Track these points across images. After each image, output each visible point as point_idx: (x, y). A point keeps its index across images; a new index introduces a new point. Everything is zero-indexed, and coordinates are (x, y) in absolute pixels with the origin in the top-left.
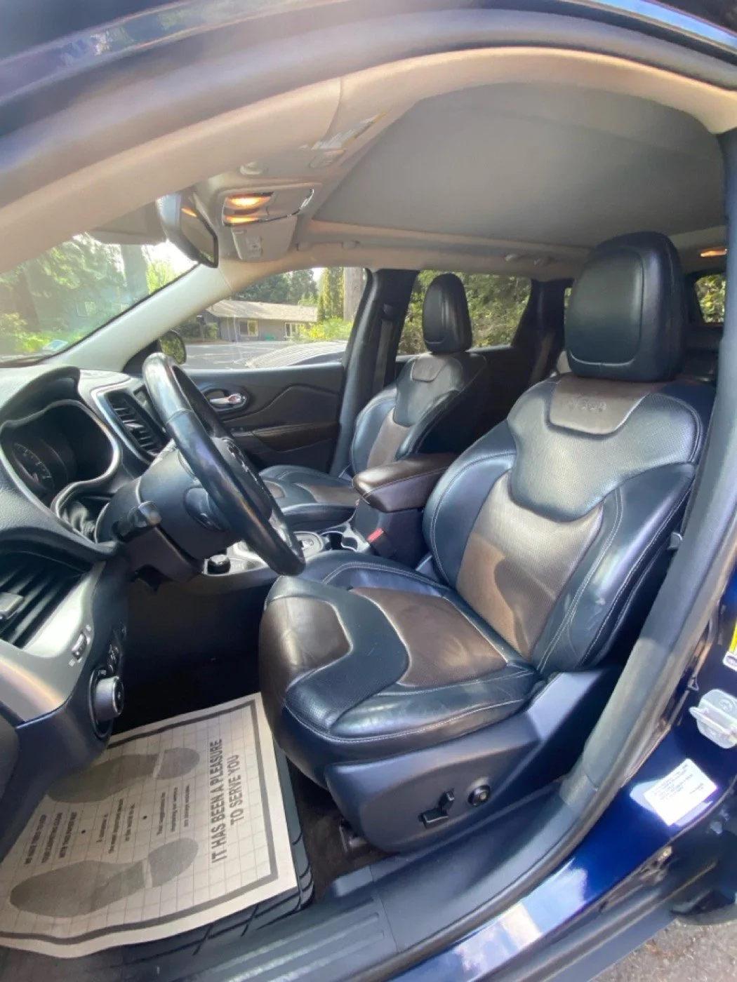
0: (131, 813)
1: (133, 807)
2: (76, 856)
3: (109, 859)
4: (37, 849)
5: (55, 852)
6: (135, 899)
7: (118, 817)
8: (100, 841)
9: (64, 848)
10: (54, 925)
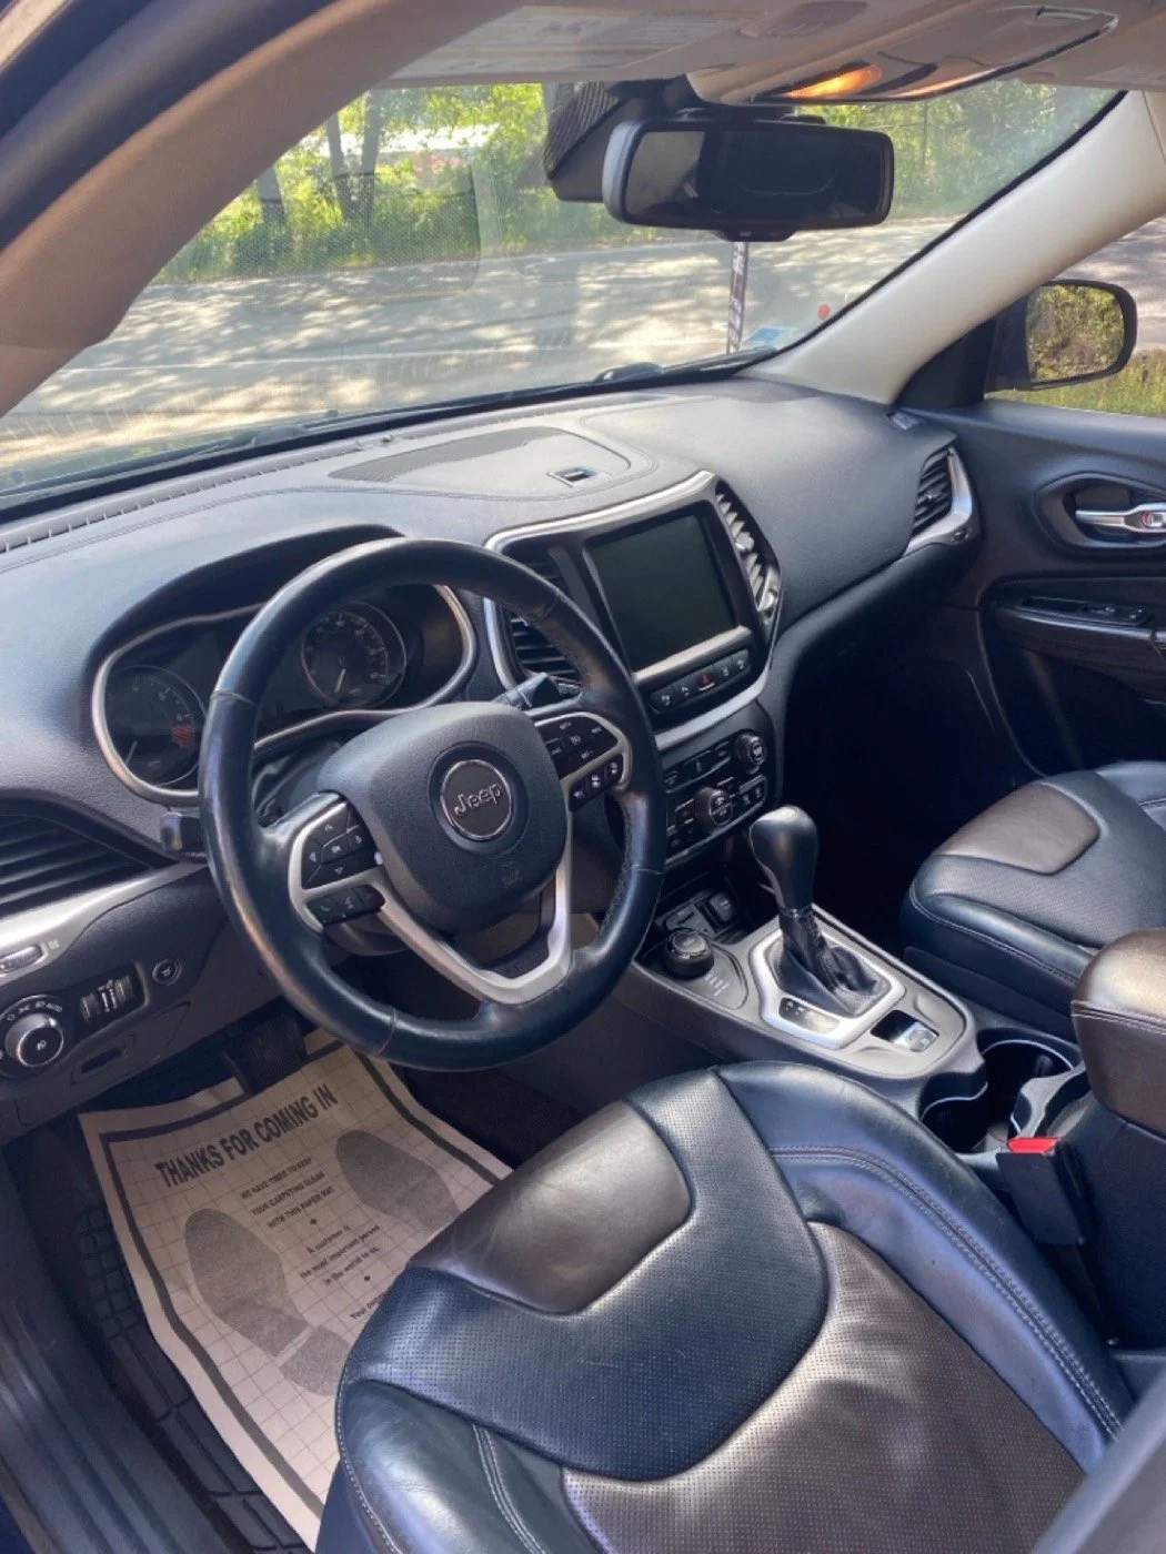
0: (366, 1255)
1: (374, 1250)
2: (276, 1241)
3: (293, 1281)
4: (266, 1191)
5: (270, 1214)
6: (257, 1357)
7: (351, 1245)
8: (311, 1251)
9: (282, 1218)
10: (186, 1288)
